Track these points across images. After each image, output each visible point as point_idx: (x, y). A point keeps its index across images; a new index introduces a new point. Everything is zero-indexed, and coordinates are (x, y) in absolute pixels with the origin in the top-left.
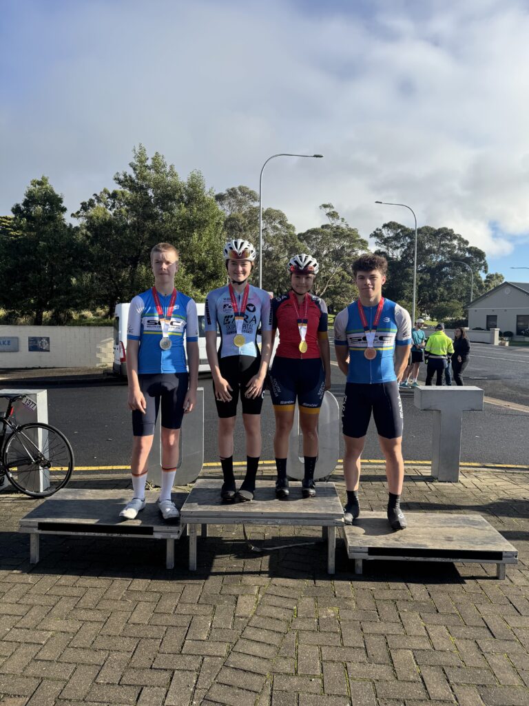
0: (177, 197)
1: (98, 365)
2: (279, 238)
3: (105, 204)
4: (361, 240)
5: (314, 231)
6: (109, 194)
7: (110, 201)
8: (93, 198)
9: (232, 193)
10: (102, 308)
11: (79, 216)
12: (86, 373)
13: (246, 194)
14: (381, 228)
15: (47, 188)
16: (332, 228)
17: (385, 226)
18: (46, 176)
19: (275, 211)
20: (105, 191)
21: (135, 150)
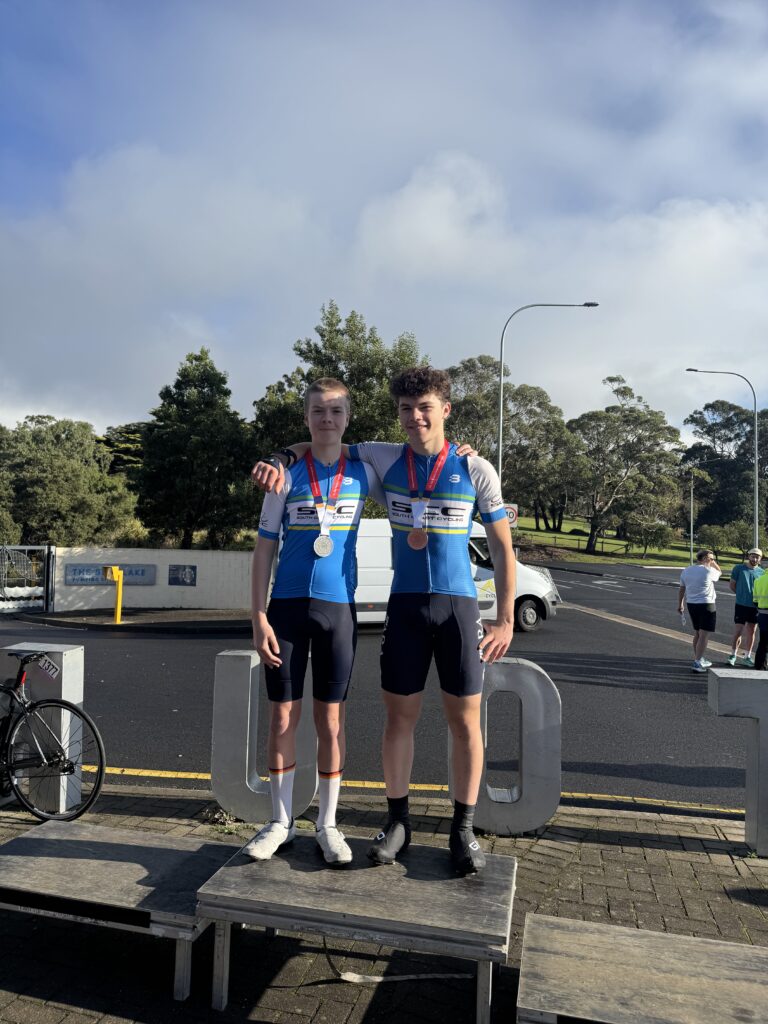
2: (537, 428)
4: (669, 428)
5: (593, 416)
9: (469, 366)
13: (490, 366)
14: (702, 410)
16: (623, 411)
17: (707, 407)
18: (206, 349)
19: (531, 388)
21: (323, 309)
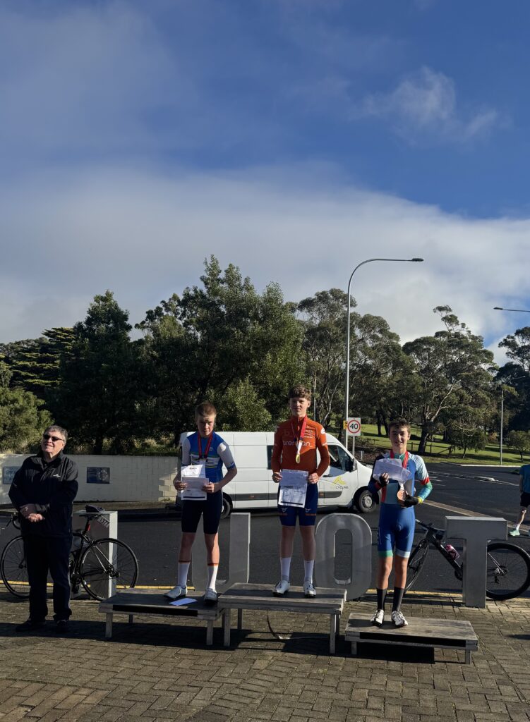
0: (251, 313)
1: (160, 499)
2: (379, 350)
3: (174, 312)
4: (485, 351)
5: (425, 341)
6: (179, 301)
7: (180, 309)
8: (161, 306)
9: (322, 297)
10: (167, 436)
11: (144, 327)
12: (148, 508)
13: (340, 297)
14: (513, 335)
15: (111, 304)
16: (449, 336)
17: (518, 333)
18: (110, 291)
19: (374, 317)
20: (175, 297)
21: (206, 263)
